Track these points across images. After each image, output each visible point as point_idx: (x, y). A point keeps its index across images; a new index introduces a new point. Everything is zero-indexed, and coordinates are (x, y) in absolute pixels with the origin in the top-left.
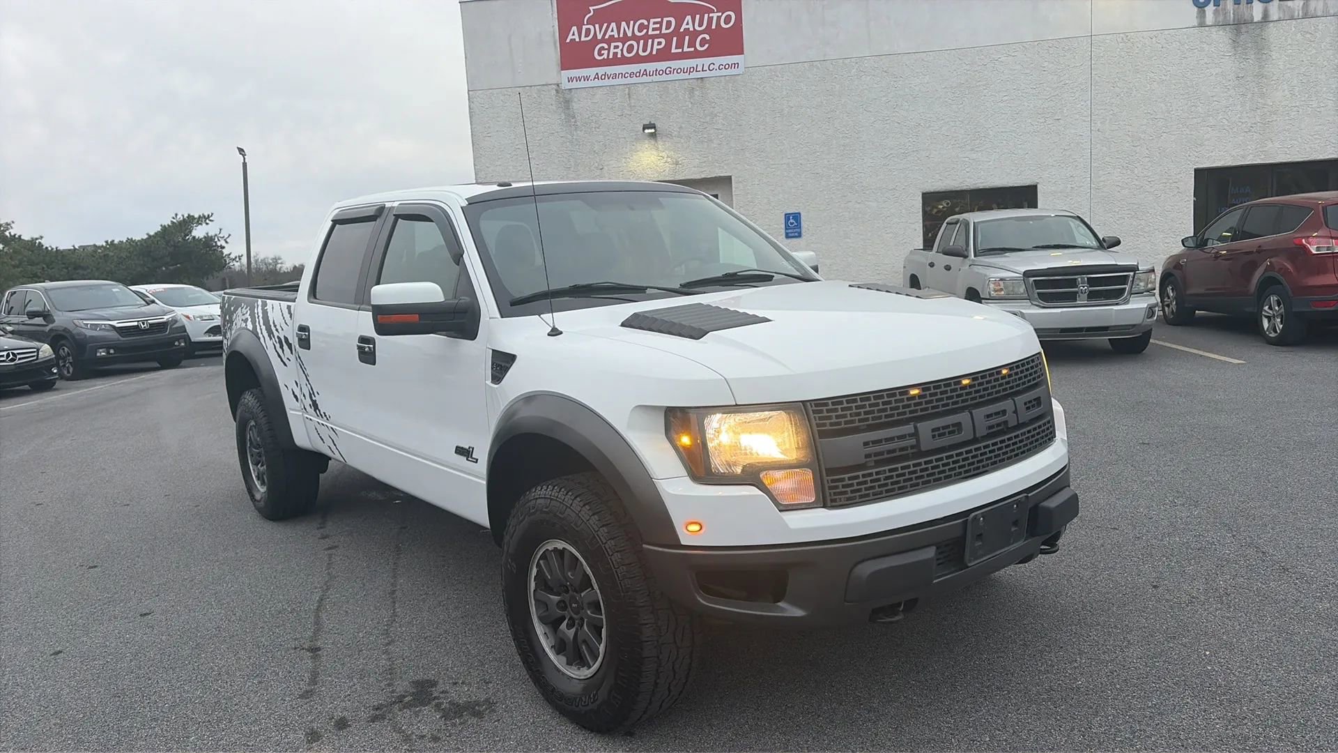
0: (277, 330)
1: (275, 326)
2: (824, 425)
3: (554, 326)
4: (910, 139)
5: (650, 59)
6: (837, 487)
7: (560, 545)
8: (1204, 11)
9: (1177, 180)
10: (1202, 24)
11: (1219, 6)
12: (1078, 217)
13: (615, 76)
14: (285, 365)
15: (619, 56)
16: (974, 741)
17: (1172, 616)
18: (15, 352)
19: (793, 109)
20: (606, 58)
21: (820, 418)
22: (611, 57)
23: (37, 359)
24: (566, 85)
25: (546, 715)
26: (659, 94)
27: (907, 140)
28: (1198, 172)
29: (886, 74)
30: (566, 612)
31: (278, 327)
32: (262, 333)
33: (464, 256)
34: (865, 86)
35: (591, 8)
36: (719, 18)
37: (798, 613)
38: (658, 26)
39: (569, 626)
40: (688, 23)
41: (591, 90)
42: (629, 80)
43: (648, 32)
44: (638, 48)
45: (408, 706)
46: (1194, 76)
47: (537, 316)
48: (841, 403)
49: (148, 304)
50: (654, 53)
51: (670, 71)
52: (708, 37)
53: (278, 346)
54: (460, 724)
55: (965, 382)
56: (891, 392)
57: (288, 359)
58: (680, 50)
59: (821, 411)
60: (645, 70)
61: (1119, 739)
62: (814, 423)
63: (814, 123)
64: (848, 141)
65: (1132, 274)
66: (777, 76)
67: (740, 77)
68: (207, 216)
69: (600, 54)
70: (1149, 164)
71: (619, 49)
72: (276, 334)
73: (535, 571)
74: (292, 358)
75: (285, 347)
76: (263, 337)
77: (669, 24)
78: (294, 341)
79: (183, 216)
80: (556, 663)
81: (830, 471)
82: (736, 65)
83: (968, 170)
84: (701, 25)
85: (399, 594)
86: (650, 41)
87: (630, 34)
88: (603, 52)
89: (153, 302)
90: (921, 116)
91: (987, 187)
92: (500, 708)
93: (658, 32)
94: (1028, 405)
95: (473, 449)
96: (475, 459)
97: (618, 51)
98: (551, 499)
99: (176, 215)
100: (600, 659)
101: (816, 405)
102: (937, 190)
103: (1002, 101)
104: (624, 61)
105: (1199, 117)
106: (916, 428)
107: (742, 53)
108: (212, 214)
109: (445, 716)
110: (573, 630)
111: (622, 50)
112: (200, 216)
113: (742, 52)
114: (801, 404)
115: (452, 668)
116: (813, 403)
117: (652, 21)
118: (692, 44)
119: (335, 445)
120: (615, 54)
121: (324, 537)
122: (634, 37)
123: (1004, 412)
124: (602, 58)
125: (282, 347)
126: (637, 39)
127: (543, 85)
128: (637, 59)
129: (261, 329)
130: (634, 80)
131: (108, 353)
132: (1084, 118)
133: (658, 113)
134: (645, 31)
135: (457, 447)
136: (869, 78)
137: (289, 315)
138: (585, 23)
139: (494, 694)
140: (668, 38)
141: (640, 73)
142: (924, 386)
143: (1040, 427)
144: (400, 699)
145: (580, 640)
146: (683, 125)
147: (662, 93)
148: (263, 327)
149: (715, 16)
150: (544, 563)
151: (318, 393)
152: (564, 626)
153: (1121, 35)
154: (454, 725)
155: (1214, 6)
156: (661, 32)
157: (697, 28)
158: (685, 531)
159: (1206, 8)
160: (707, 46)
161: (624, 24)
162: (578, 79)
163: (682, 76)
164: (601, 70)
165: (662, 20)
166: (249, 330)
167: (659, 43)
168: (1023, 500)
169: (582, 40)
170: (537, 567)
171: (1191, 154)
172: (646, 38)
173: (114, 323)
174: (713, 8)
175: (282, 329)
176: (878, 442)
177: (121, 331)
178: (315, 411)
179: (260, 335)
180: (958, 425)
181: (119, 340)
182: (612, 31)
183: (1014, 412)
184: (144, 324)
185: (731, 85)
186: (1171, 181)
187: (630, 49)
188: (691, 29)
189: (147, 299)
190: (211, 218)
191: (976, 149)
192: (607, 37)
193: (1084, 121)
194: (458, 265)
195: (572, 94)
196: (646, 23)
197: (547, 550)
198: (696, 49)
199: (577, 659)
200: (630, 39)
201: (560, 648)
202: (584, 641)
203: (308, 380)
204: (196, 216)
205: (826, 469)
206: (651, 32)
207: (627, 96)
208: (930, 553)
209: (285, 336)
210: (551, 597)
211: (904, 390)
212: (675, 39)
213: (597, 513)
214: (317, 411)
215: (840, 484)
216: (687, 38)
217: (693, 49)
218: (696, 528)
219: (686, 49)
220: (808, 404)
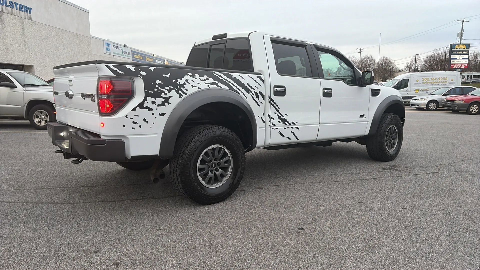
0: (253, 89)
1: (251, 87)
14: (259, 106)
31: (253, 87)
32: (240, 90)
53: (255, 97)
57: (261, 103)
74: (266, 102)
75: (260, 97)
76: (242, 92)
78: (270, 93)
119: (294, 135)
125: (258, 97)
129: (238, 89)
137: (261, 81)
148: (240, 88)
175: (257, 88)
178: (284, 123)
179: (239, 92)
203: (278, 111)
209: (259, 91)
214: (286, 123)
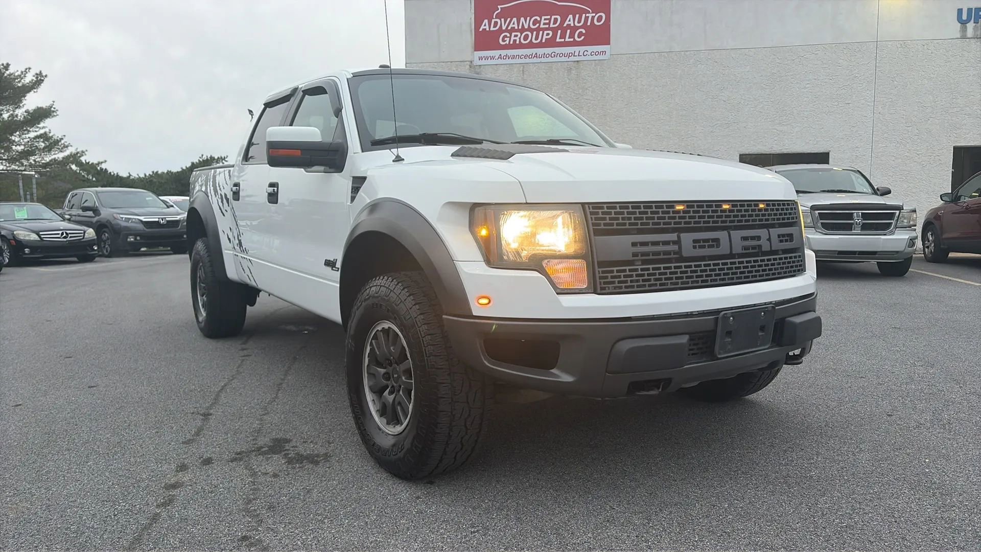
0: (220, 189)
1: (219, 186)
2: (599, 225)
3: (398, 154)
4: (733, 114)
5: (540, 45)
6: (607, 278)
7: (386, 325)
8: (966, 27)
9: (939, 155)
10: (964, 37)
11: (978, 23)
12: (858, 171)
13: (514, 57)
14: (224, 215)
15: (518, 42)
16: (715, 506)
17: (900, 435)
19: (645, 87)
20: (508, 43)
21: (596, 219)
22: (511, 43)
23: (83, 238)
24: (477, 62)
25: (369, 467)
26: (545, 71)
27: (730, 114)
28: (956, 149)
29: (716, 64)
30: (390, 382)
31: (221, 187)
33: (342, 111)
34: (700, 73)
35: (499, 7)
36: (593, 17)
37: (567, 378)
38: (548, 21)
39: (391, 393)
40: (570, 21)
41: (495, 66)
42: (523, 61)
43: (540, 25)
44: (532, 37)
45: (265, 453)
46: (956, 76)
47: (389, 150)
48: (615, 208)
49: (168, 207)
50: (544, 41)
51: (555, 55)
52: (584, 31)
53: (220, 201)
54: (300, 467)
55: (726, 207)
56: (659, 204)
57: (226, 210)
58: (563, 40)
59: (597, 213)
60: (536, 54)
61: (841, 513)
62: (590, 222)
63: (660, 98)
64: (685, 112)
65: (898, 212)
66: (634, 62)
67: (606, 62)
68: (223, 158)
69: (503, 40)
70: (919, 141)
71: (518, 37)
72: (219, 191)
73: (368, 348)
74: (228, 209)
75: (225, 201)
76: (211, 195)
77: (556, 20)
78: (230, 196)
79: (207, 157)
80: (379, 424)
81: (601, 264)
82: (604, 53)
83: (776, 138)
84: (579, 22)
85: (284, 385)
86: (541, 32)
87: (526, 27)
88: (505, 39)
89: (172, 206)
90: (742, 96)
91: (790, 152)
92: (333, 460)
93: (547, 26)
94: (781, 238)
95: (337, 260)
96: (337, 268)
97: (517, 39)
98: (381, 286)
99: (202, 155)
100: (409, 416)
101: (593, 208)
102: (751, 153)
103: (805, 88)
104: (521, 46)
105: (959, 107)
106: (679, 237)
107: (609, 44)
108: (227, 156)
109: (290, 462)
110: (393, 396)
111: (520, 38)
112: (218, 158)
113: (607, 42)
114: (580, 205)
115: (306, 432)
116: (591, 206)
117: (543, 18)
118: (572, 36)
119: (251, 273)
120: (515, 41)
121: (243, 349)
122: (529, 29)
123: (759, 238)
124: (504, 43)
125: (222, 202)
126: (532, 31)
127: (461, 61)
128: (531, 45)
129: (210, 190)
130: (528, 60)
131: (135, 239)
132: (868, 103)
133: (544, 86)
134: (538, 25)
135: (326, 260)
136: (703, 66)
137: (229, 177)
138: (494, 17)
139: (333, 451)
140: (555, 30)
141: (532, 55)
142: (689, 204)
143: (791, 258)
144: (259, 449)
145: (396, 403)
146: (562, 96)
147: (547, 71)
148: (212, 188)
149: (590, 15)
150: (375, 342)
151: (242, 234)
152: (386, 393)
153: (901, 42)
154: (295, 468)
155: (974, 23)
156: (549, 26)
157: (576, 24)
158: (476, 304)
159: (967, 25)
160: (583, 37)
161: (522, 19)
162: (486, 58)
163: (563, 59)
164: (503, 52)
165: (551, 17)
166: (202, 191)
167: (548, 34)
168: (770, 309)
169: (491, 29)
170: (370, 346)
171: (951, 135)
172: (538, 30)
173: (142, 218)
174: (590, 10)
175: (224, 188)
176: (644, 244)
177: (147, 224)
178: (240, 248)
179: (209, 194)
180: (717, 241)
181: (145, 231)
182: (514, 24)
183: (768, 240)
184: (163, 220)
185: (599, 67)
186: (934, 155)
187: (526, 38)
188: (572, 25)
189: (168, 204)
190: (226, 159)
191: (784, 123)
192: (509, 28)
193: (868, 105)
194: (337, 117)
195: (482, 68)
196: (539, 19)
197: (378, 330)
198: (574, 39)
199: (394, 419)
200: (527, 30)
201: (383, 412)
202: (400, 403)
203: (237, 225)
204: (216, 158)
205: (598, 262)
206: (542, 26)
207: (521, 72)
208: (684, 339)
209: (225, 194)
210: (379, 369)
211: (671, 204)
212: (559, 31)
213: (413, 294)
214: (242, 248)
215: (609, 275)
216: (569, 31)
217: (572, 40)
218: (485, 301)
219: (567, 39)
220: (587, 206)
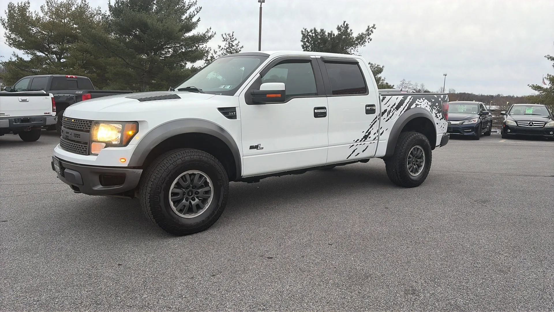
18: (534, 122)
23: (544, 127)
94: (76, 136)
123: (68, 133)
